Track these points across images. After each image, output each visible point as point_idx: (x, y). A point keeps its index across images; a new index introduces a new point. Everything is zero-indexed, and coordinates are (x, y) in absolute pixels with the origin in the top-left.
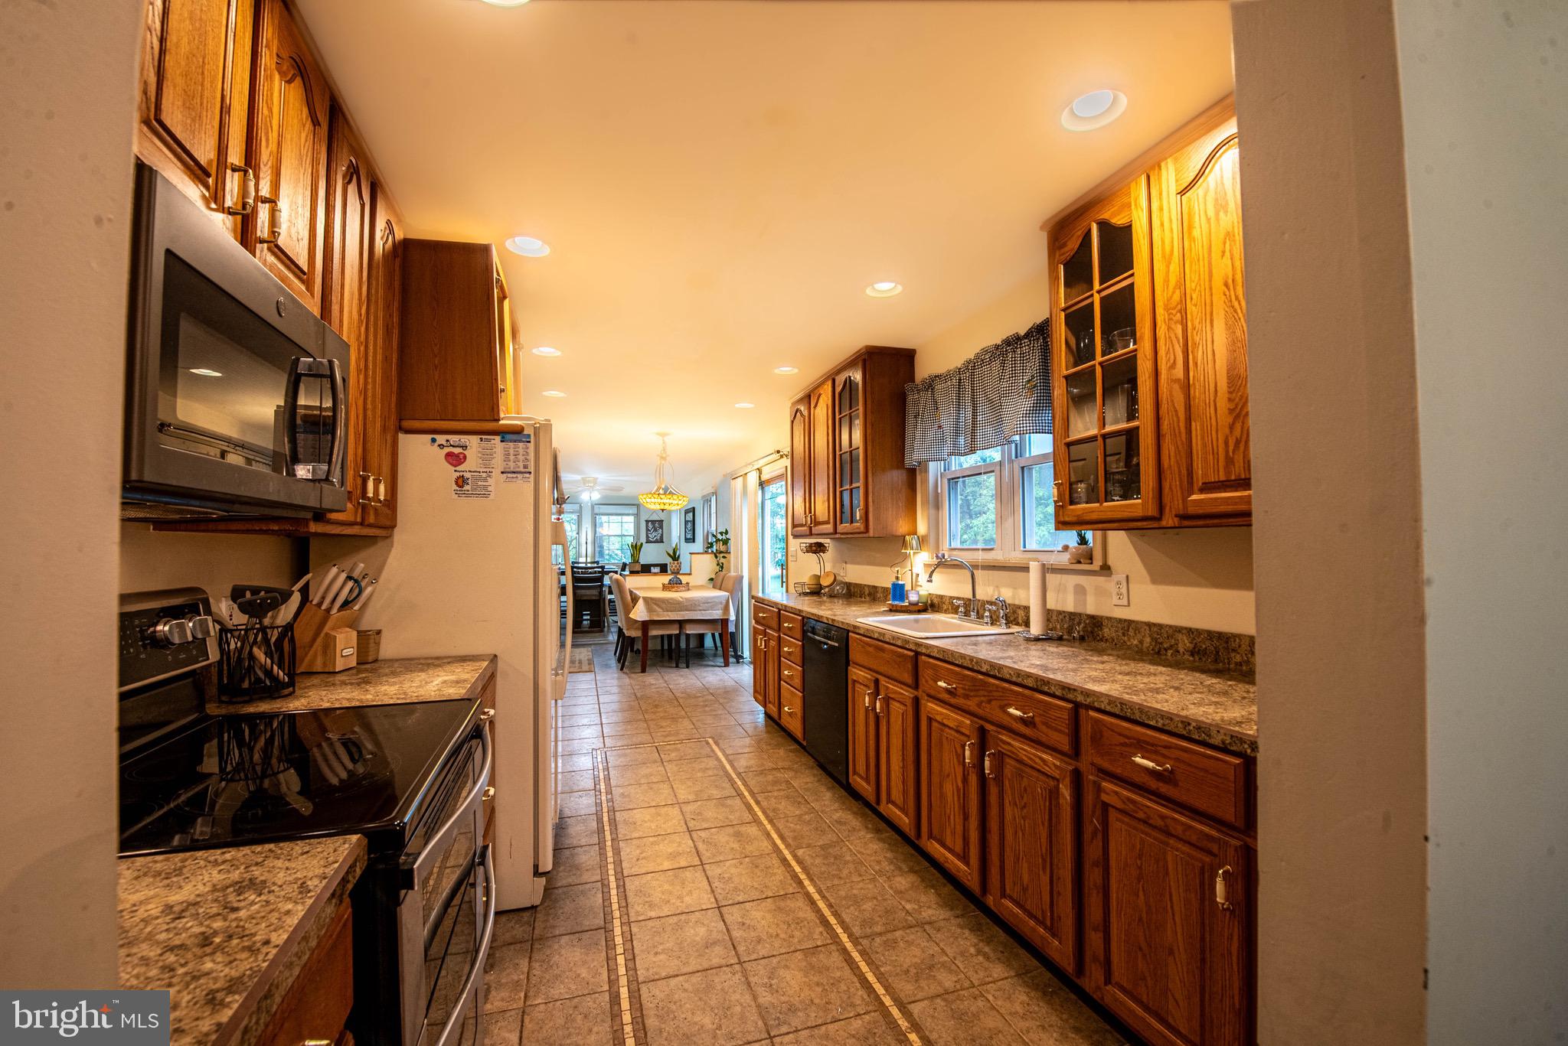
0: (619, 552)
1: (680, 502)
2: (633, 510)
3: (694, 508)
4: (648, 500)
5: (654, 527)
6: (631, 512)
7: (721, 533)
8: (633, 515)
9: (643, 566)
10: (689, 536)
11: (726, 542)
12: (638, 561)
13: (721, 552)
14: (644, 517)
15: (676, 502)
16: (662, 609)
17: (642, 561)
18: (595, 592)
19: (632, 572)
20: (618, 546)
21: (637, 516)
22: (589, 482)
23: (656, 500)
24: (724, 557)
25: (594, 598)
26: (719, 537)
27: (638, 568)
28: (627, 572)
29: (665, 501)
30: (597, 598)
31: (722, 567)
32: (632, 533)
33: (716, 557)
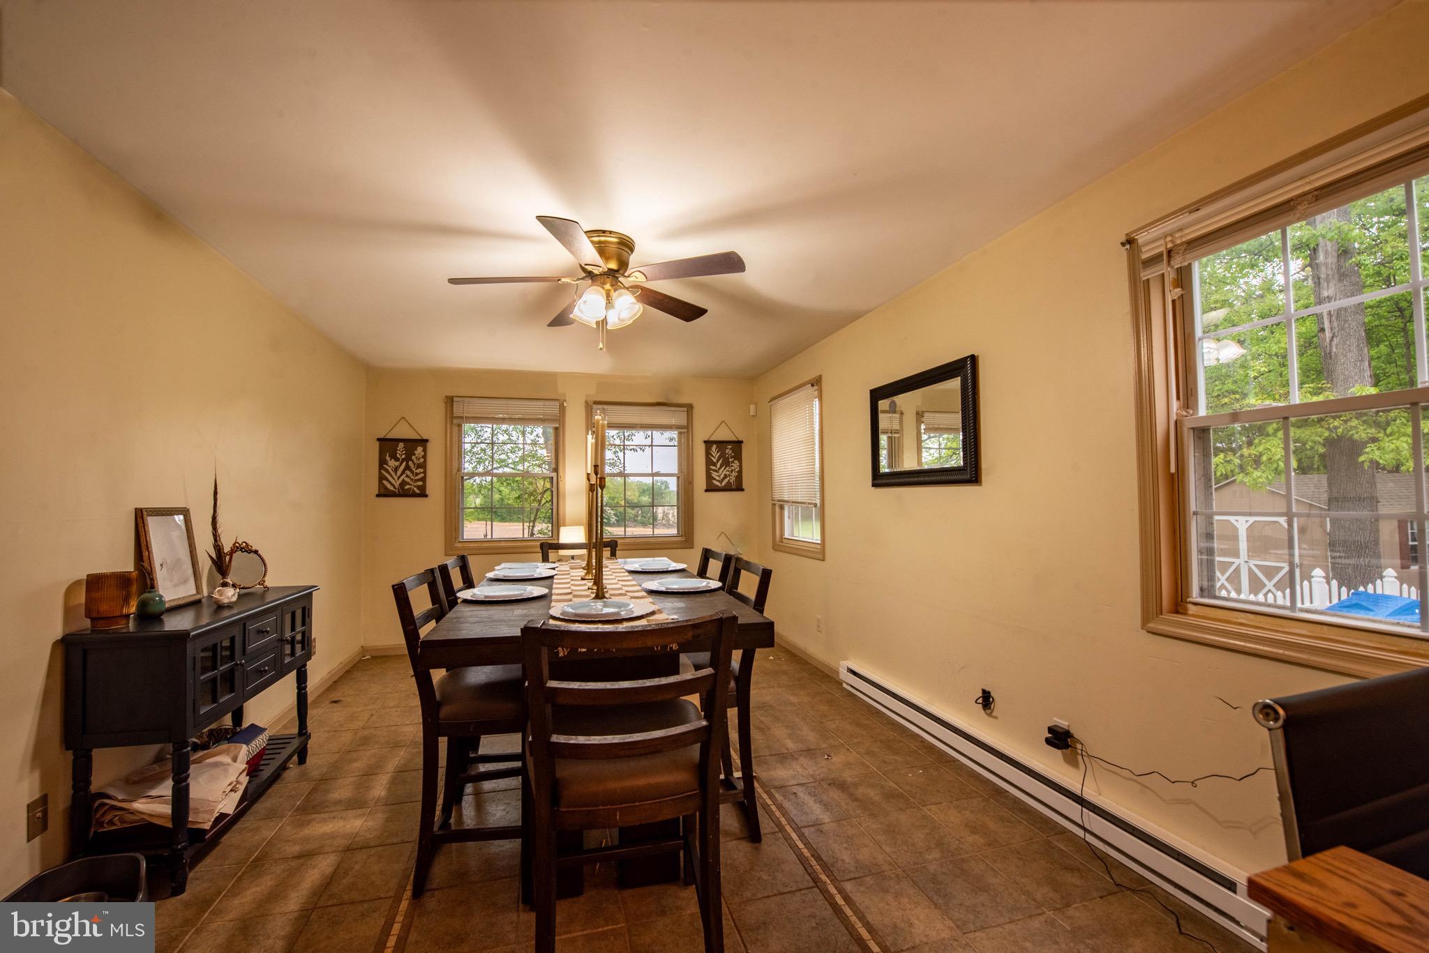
2: (679, 418)
5: (722, 455)
6: (673, 421)
8: (678, 427)
14: (702, 432)
21: (686, 431)
32: (677, 470)
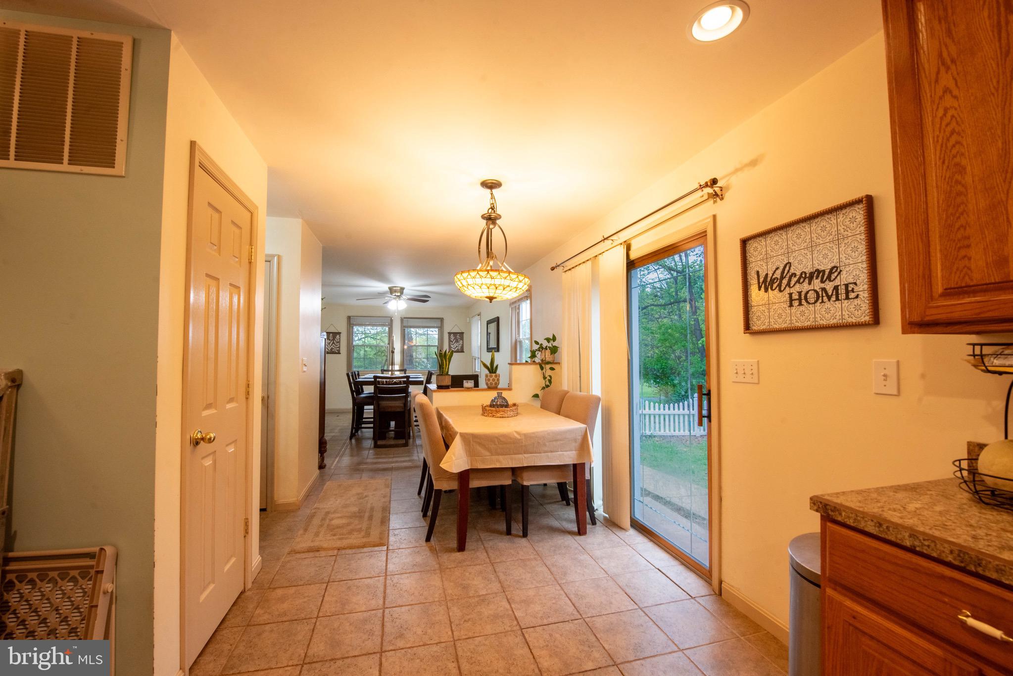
0: (425, 360)
1: (520, 285)
2: (438, 323)
3: (498, 318)
4: (470, 281)
5: (455, 338)
6: (436, 325)
7: (548, 340)
9: (453, 377)
10: (493, 344)
11: (554, 350)
12: (447, 374)
13: (548, 363)
14: (447, 329)
15: (514, 284)
16: (489, 450)
17: (452, 372)
18: (399, 404)
19: (440, 387)
20: (424, 355)
21: (441, 328)
22: (395, 291)
23: (485, 281)
24: (552, 369)
25: (398, 410)
26: (545, 344)
27: (447, 381)
28: (433, 386)
29: (497, 282)
30: (402, 410)
31: (550, 381)
32: (437, 344)
33: (542, 368)
